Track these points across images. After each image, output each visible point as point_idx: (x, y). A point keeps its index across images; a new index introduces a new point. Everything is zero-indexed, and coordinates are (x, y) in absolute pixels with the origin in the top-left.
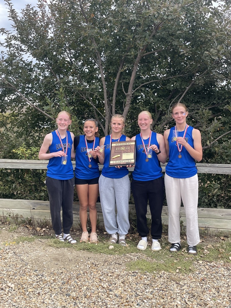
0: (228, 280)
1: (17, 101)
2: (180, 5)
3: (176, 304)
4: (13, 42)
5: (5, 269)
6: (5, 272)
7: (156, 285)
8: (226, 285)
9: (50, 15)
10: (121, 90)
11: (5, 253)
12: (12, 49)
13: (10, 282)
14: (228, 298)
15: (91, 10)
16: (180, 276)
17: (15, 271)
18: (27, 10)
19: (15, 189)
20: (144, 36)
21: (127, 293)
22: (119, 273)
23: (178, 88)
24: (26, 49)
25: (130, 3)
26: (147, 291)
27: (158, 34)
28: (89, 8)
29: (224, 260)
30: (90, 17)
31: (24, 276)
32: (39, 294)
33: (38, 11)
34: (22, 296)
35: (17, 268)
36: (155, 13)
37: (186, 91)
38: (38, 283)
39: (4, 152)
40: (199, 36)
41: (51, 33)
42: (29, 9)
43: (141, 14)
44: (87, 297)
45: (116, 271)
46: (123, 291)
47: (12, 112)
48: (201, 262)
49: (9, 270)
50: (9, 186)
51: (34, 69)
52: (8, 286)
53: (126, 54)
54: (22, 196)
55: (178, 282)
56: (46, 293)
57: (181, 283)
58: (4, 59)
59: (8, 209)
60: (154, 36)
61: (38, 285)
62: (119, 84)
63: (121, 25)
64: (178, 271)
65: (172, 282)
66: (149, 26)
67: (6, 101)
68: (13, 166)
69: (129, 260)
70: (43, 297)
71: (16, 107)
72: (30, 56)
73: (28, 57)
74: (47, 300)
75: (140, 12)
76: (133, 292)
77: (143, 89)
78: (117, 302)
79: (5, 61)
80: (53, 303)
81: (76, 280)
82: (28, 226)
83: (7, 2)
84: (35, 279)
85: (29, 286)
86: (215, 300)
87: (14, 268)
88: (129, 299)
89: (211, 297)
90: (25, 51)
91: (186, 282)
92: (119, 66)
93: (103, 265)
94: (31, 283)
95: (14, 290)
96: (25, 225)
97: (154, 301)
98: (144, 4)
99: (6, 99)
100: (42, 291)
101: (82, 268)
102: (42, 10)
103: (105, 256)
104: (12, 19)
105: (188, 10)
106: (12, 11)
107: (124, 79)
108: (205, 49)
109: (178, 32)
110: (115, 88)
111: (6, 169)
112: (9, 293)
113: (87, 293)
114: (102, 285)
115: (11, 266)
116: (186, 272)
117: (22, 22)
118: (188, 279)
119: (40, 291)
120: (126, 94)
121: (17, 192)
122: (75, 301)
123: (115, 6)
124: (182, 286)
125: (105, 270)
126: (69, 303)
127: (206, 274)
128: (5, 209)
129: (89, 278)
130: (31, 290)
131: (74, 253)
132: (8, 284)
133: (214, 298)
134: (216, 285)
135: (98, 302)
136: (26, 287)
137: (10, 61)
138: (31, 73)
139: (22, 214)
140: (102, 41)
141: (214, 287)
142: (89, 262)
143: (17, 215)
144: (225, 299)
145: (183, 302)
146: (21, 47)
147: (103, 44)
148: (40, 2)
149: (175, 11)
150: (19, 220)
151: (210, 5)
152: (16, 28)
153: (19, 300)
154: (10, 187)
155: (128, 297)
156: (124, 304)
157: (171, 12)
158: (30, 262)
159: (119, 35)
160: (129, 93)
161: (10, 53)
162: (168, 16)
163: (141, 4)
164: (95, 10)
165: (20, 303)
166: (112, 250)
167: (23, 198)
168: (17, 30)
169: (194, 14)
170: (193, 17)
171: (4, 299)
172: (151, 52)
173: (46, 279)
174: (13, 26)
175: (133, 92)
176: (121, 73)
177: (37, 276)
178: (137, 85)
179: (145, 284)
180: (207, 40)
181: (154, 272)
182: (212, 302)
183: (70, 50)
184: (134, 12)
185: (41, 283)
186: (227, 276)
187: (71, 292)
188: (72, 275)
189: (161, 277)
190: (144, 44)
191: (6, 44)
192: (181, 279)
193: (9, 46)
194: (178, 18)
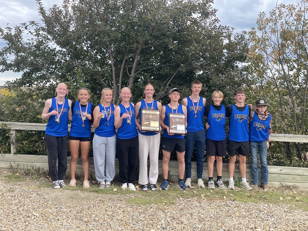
0: (199, 209)
1: (43, 77)
2: (169, 14)
3: (161, 223)
4: (41, 32)
5: (30, 204)
6: (30, 206)
7: (147, 213)
8: (198, 212)
9: (72, 14)
10: (126, 73)
11: (29, 194)
12: (40, 37)
13: (35, 212)
14: (198, 219)
15: (104, 12)
16: (166, 207)
17: (39, 206)
18: (54, 9)
19: (38, 147)
20: (143, 34)
21: (126, 218)
22: (120, 206)
23: (168, 73)
24: (52, 38)
25: (134, 9)
26: (141, 216)
27: (154, 34)
28: (103, 11)
29: (198, 197)
30: (104, 17)
31: (46, 209)
32: (58, 219)
33: (62, 10)
34: (45, 221)
35: (40, 203)
36: (152, 18)
37: (174, 76)
38: (58, 213)
39: (30, 118)
40: (183, 37)
41: (72, 27)
42: (55, 8)
43: (142, 18)
44: (96, 221)
45: (119, 204)
46: (123, 217)
47: (37, 86)
48: (181, 198)
49: (34, 205)
50: (33, 144)
51: (57, 54)
52: (34, 215)
53: (130, 46)
54: (43, 153)
55: (163, 210)
56: (64, 219)
57: (165, 211)
58: (34, 45)
59: (32, 163)
60: (151, 34)
61: (57, 214)
62: (125, 69)
63: (127, 25)
64: (164, 204)
65: (160, 210)
66: (147, 27)
67: (33, 77)
68: (37, 128)
69: (128, 198)
70: (61, 221)
71: (41, 84)
72: (54, 44)
73: (53, 45)
74: (65, 223)
75: (141, 16)
76: (131, 217)
77: (142, 73)
78: (118, 223)
79: (34, 46)
80: (69, 225)
81: (87, 211)
82: (48, 176)
83: (38, 1)
84: (55, 210)
85: (50, 215)
86: (189, 221)
87: (38, 203)
88: (127, 221)
89: (186, 219)
90: (51, 40)
91: (169, 210)
92: (125, 55)
93: (108, 201)
94: (52, 213)
95: (38, 218)
96: (45, 175)
97: (146, 222)
98: (144, 11)
99: (34, 76)
100: (60, 218)
101: (92, 203)
102: (66, 10)
103: (109, 196)
104: (41, 14)
105: (175, 18)
106: (42, 9)
107: (128, 64)
108: (187, 46)
109: (168, 33)
110: (122, 71)
111: (31, 131)
112: (35, 219)
113: (96, 218)
114: (108, 213)
115: (35, 202)
116: (170, 205)
117: (49, 18)
118: (171, 209)
119: (59, 218)
120: (129, 76)
121: (40, 149)
122: (86, 224)
123: (122, 11)
124: (166, 213)
125: (110, 204)
126: (82, 225)
127: (184, 206)
128: (29, 163)
129: (97, 209)
130: (52, 217)
131: (86, 193)
132: (33, 214)
133: (188, 220)
134: (190, 212)
135: (104, 223)
136: (48, 215)
137: (38, 47)
138: (55, 57)
139: (43, 167)
140: (113, 36)
141: (189, 213)
142: (98, 199)
143: (39, 168)
144: (196, 220)
145: (166, 222)
146: (47, 36)
147: (113, 38)
148: (65, 3)
149: (166, 18)
150: (41, 172)
151: (191, 16)
152: (45, 22)
153: (43, 224)
154: (34, 146)
155: (127, 220)
156: (124, 224)
157: (163, 18)
158: (51, 200)
159: (125, 32)
160: (132, 75)
161: (38, 41)
162: (161, 21)
163: (142, 11)
164: (108, 13)
165: (44, 225)
166: (116, 191)
167: (44, 155)
168: (45, 23)
169: (179, 21)
170: (179, 23)
171: (31, 223)
172: (149, 46)
173: (64, 210)
174: (42, 19)
175: (135, 75)
176: (126, 60)
177: (56, 208)
178: (138, 69)
179: (140, 212)
180: (188, 40)
181: (147, 205)
182: (187, 221)
183: (87, 41)
184: (137, 16)
185: (60, 212)
186: (199, 206)
187: (83, 218)
188: (84, 208)
189: (151, 208)
190: (144, 40)
191: (35, 33)
192: (165, 209)
193: (38, 35)
194: (168, 23)
